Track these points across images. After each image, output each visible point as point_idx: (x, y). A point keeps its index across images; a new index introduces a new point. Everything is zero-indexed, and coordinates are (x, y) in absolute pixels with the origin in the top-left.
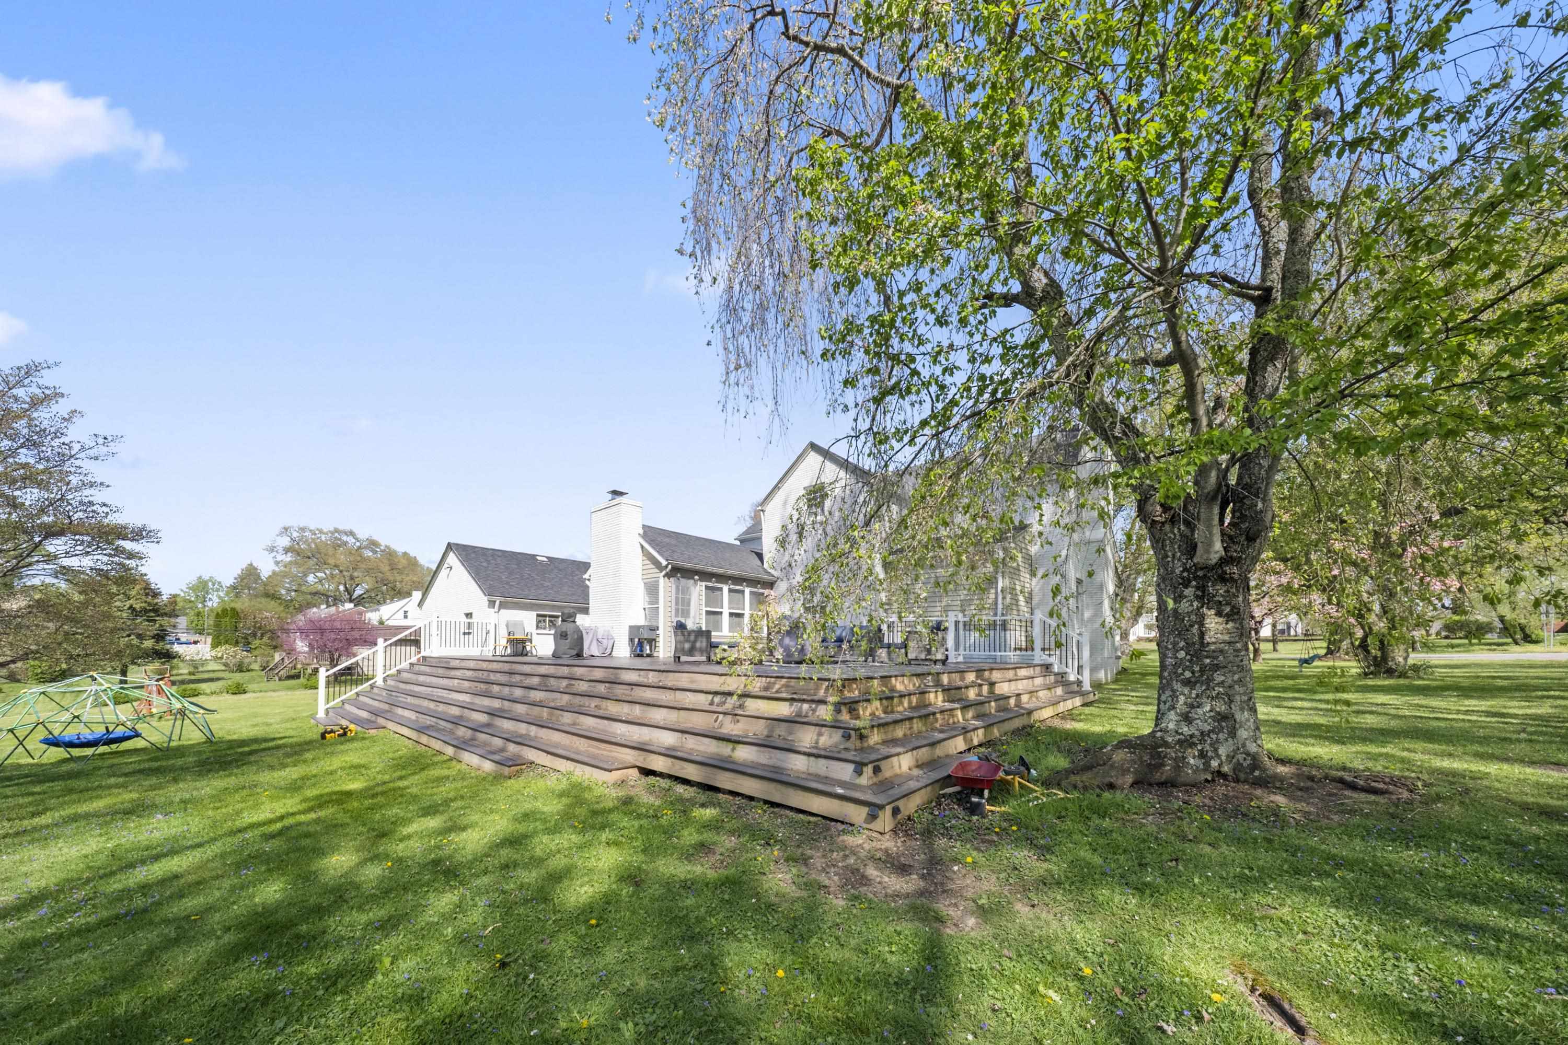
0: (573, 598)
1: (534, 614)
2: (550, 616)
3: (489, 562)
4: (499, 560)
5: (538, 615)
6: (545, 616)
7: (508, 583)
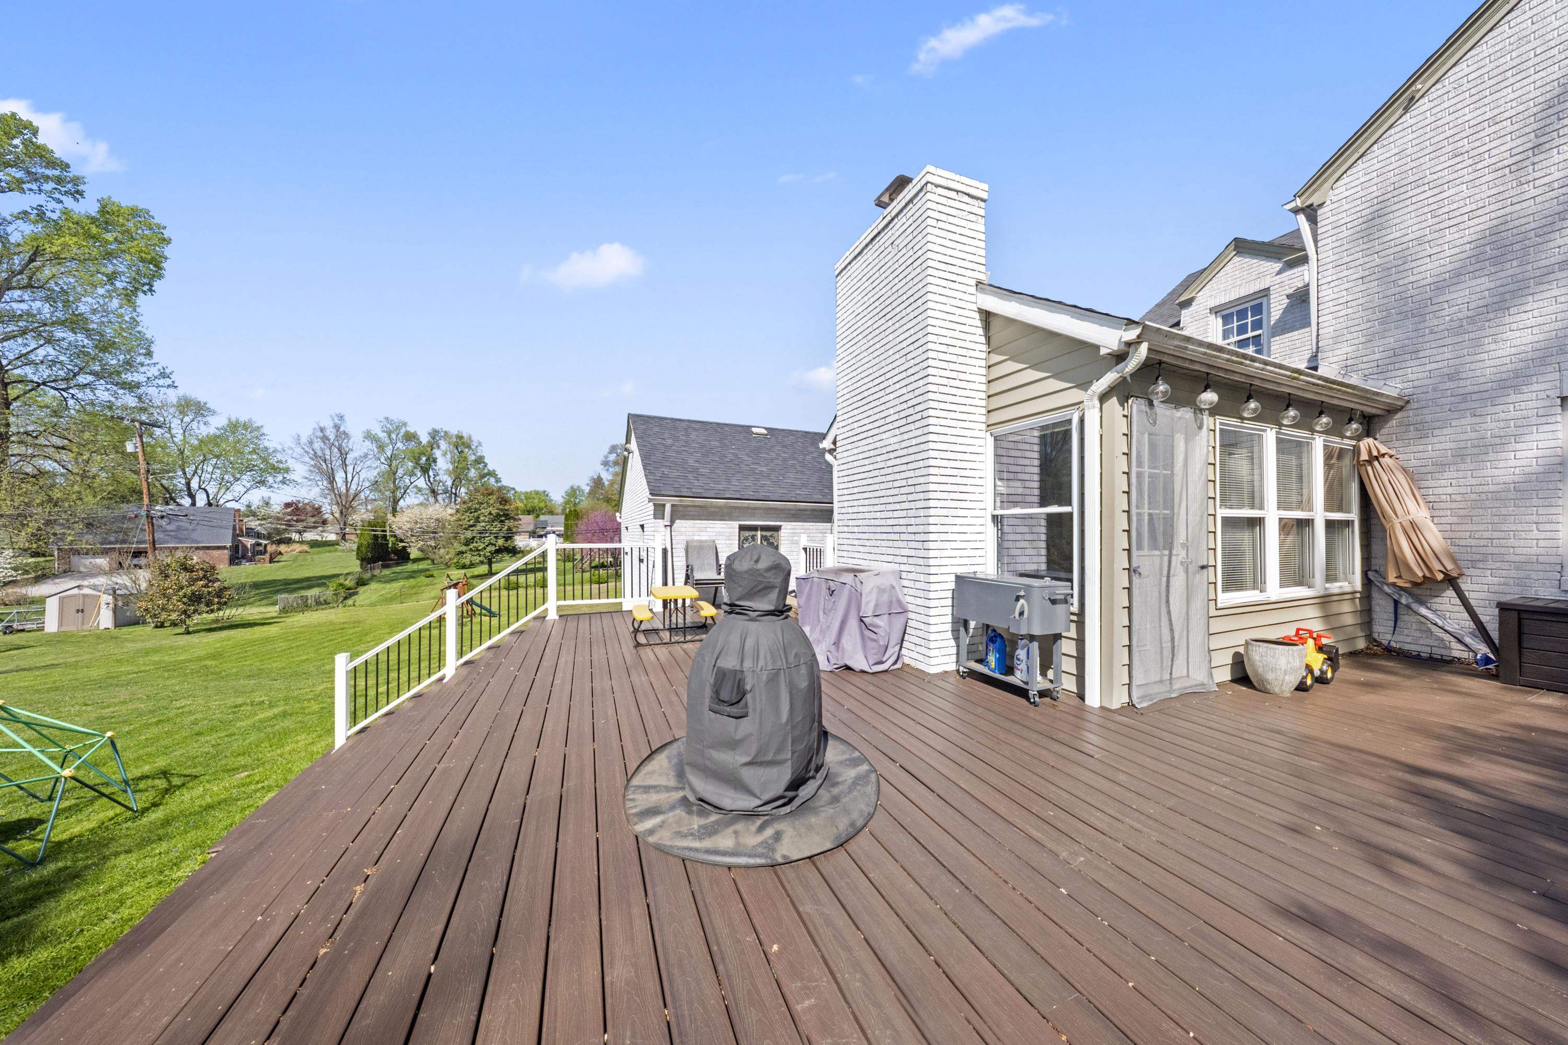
0: (804, 492)
1: (736, 524)
2: (764, 528)
3: (676, 439)
4: (693, 435)
5: (742, 528)
6: (754, 528)
7: (695, 470)
